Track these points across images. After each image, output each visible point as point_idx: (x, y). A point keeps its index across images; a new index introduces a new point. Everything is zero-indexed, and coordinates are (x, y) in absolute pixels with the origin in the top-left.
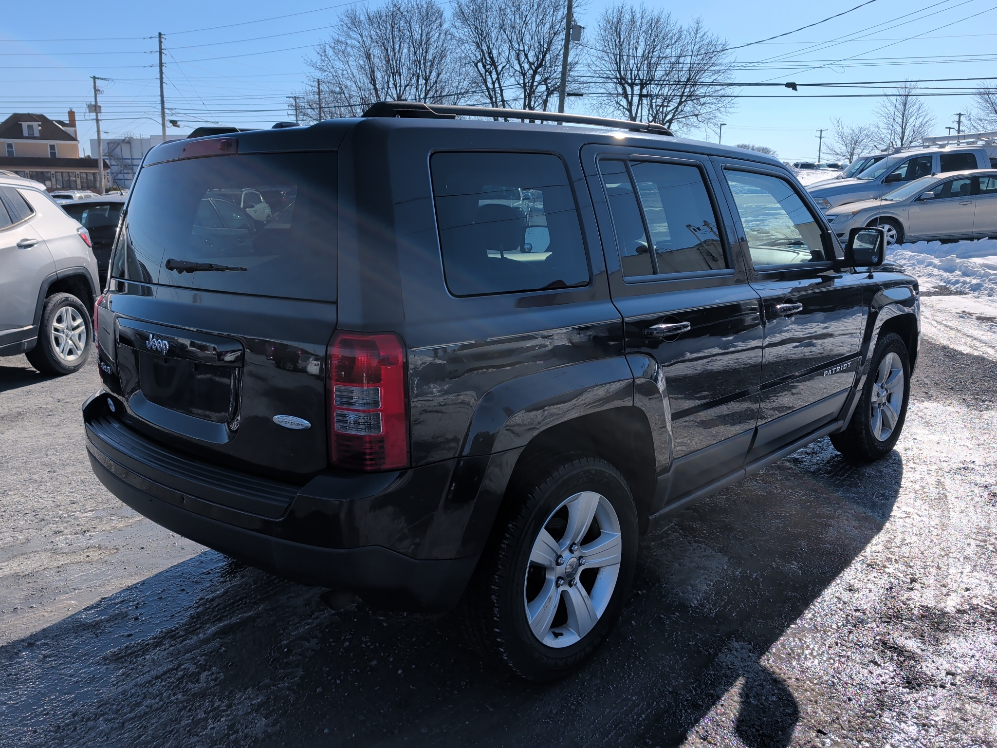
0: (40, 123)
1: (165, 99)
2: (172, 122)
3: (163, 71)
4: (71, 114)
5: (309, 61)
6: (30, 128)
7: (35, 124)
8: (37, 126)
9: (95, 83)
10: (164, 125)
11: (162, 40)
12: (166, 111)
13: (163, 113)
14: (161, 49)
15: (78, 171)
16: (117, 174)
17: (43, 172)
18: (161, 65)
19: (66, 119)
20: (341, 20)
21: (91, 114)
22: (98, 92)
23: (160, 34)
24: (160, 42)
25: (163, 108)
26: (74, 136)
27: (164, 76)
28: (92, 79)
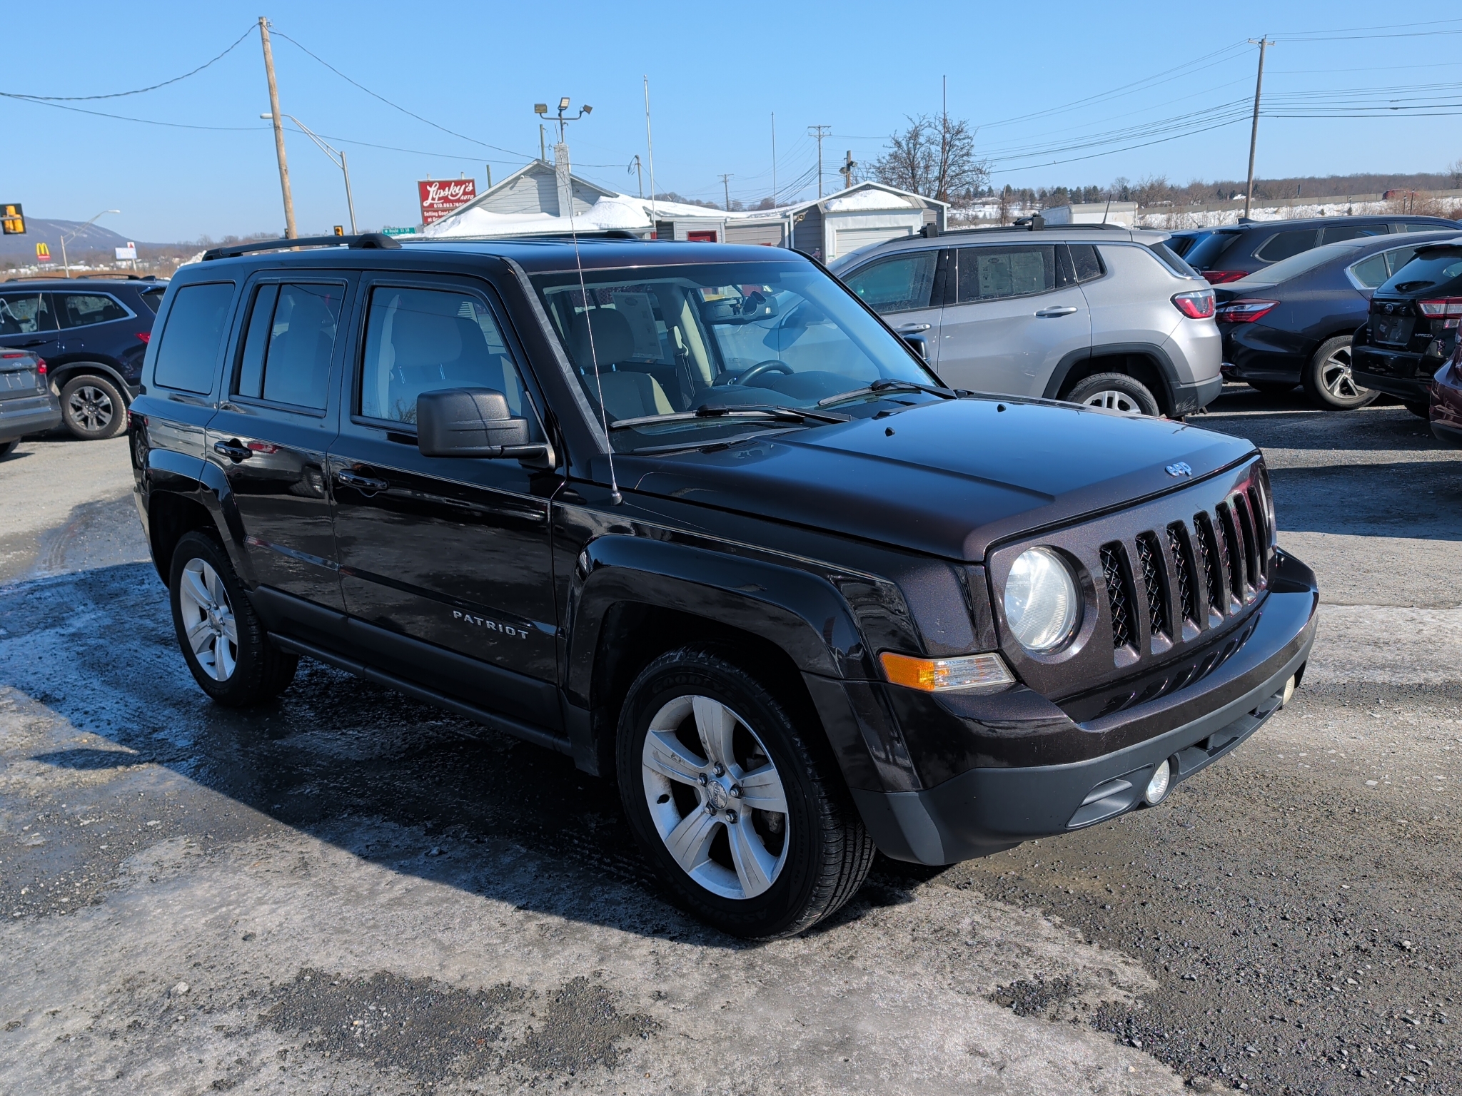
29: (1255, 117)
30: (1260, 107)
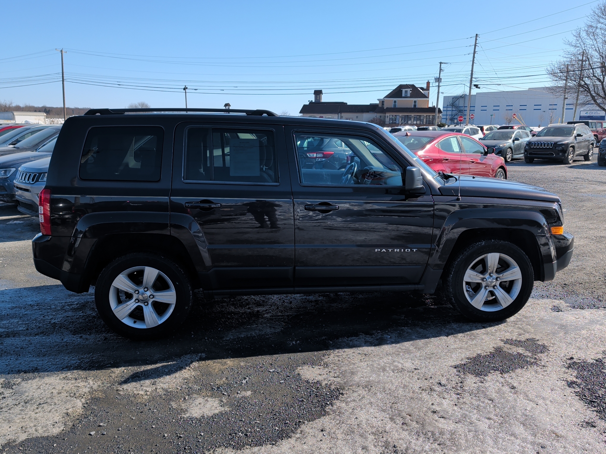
0: (411, 89)
1: (473, 72)
2: (475, 85)
3: (475, 56)
4: (428, 83)
5: (567, 41)
6: (406, 92)
7: (409, 90)
8: (409, 91)
9: (440, 66)
10: (470, 88)
11: (478, 38)
12: (473, 79)
13: (471, 81)
14: (476, 43)
15: (425, 115)
16: (455, 115)
17: (408, 115)
18: (475, 52)
19: (425, 86)
20: (594, 12)
21: (436, 83)
22: (441, 71)
23: (477, 35)
24: (476, 39)
25: (472, 78)
26: (427, 96)
27: (475, 59)
28: (440, 64)
29: (63, 81)
30: (64, 77)
